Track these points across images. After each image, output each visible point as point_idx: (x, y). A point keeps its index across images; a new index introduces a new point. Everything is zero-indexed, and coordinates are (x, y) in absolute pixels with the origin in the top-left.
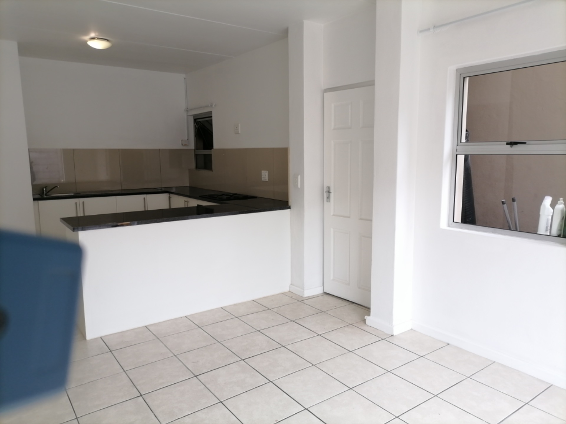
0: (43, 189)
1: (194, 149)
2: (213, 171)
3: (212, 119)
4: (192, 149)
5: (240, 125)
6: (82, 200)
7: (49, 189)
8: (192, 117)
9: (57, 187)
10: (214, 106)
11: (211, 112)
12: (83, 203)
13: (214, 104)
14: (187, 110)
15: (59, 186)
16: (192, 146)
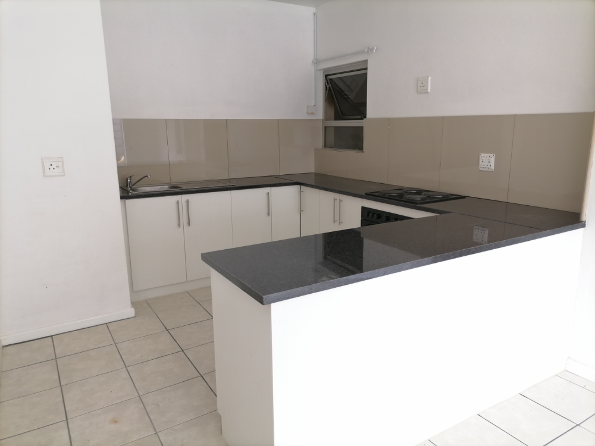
0: (127, 180)
1: (323, 120)
2: (364, 152)
3: (367, 71)
4: (318, 120)
5: (430, 78)
6: (185, 197)
7: (134, 180)
8: (322, 72)
9: (148, 176)
10: (374, 51)
11: (366, 62)
12: (187, 201)
13: (375, 48)
14: (316, 62)
15: (150, 176)
16: (320, 114)
